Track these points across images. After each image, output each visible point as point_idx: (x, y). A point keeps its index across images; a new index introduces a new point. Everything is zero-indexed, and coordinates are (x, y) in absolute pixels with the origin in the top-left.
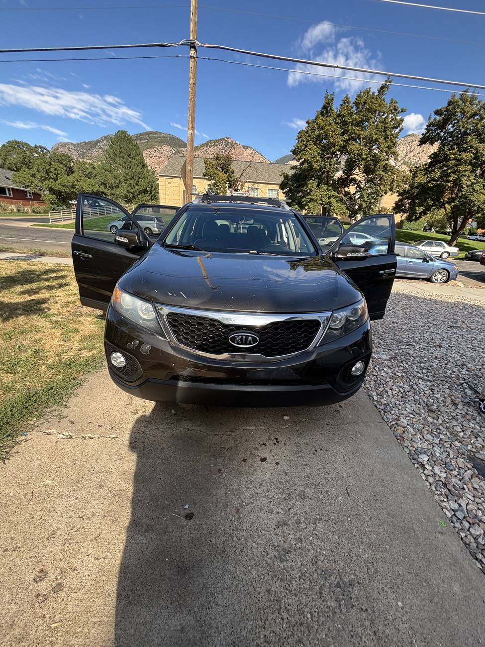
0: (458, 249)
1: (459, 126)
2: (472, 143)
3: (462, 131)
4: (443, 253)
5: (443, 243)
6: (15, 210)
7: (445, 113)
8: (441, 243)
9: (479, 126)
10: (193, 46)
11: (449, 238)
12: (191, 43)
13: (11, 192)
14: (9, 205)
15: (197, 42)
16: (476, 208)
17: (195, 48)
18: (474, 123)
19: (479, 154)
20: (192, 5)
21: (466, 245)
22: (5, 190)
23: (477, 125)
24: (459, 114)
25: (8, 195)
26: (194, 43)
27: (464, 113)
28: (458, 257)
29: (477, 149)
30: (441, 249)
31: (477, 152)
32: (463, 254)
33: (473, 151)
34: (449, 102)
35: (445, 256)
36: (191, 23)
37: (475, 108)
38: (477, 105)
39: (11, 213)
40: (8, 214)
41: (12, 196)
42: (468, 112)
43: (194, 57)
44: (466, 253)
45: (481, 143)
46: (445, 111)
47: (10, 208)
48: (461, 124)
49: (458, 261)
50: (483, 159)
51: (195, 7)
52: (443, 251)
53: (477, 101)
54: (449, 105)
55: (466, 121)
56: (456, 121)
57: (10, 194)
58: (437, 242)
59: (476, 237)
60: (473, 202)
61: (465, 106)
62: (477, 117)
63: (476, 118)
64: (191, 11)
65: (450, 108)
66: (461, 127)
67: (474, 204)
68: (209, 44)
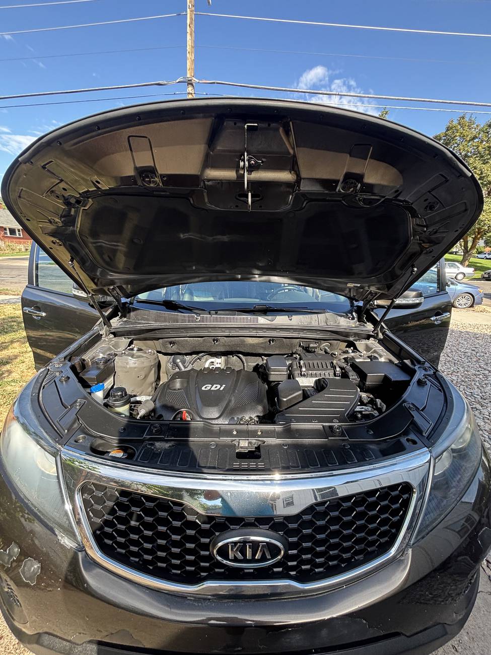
0: (473, 269)
1: (460, 150)
2: (475, 165)
3: (463, 154)
4: (457, 274)
5: (456, 263)
6: (23, 250)
7: (443, 138)
8: (455, 264)
9: (480, 148)
10: (190, 83)
11: (461, 258)
12: (189, 80)
13: (21, 233)
14: (17, 245)
15: (194, 79)
16: (486, 228)
17: (192, 84)
18: (473, 146)
19: (484, 175)
20: (188, 44)
21: (478, 265)
22: (15, 231)
23: (478, 148)
24: (458, 138)
25: (18, 236)
26: (191, 80)
27: (463, 137)
28: (473, 277)
29: (481, 170)
30: (456, 271)
31: (482, 173)
32: (479, 274)
33: (477, 172)
34: (448, 128)
35: (460, 277)
36: (188, 61)
37: (474, 132)
38: (475, 129)
39: (19, 252)
40: (15, 253)
41: (22, 236)
42: (467, 136)
43: (191, 94)
44: (483, 273)
45: (484, 164)
46: (443, 136)
47: (18, 247)
48: (461, 147)
49: (475, 281)
50: (489, 179)
51: (192, 46)
52: (458, 272)
53: (475, 126)
54: (448, 130)
55: (466, 145)
56: (456, 145)
57: (19, 235)
58: (450, 264)
59: (485, 255)
60: (483, 221)
61: (464, 130)
62: (477, 140)
63: (475, 141)
64: (187, 50)
65: (449, 132)
66: (462, 151)
67: (485, 224)
68: (206, 80)
